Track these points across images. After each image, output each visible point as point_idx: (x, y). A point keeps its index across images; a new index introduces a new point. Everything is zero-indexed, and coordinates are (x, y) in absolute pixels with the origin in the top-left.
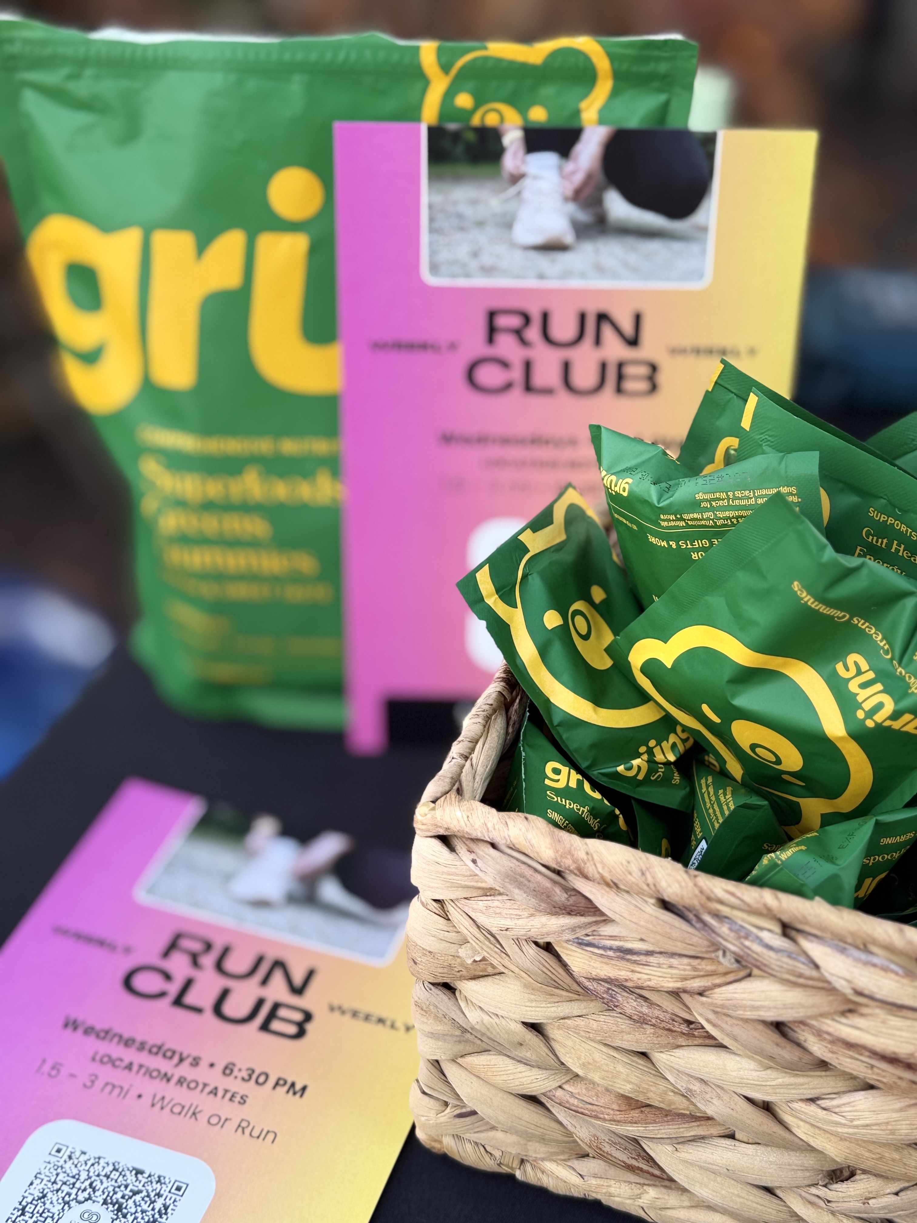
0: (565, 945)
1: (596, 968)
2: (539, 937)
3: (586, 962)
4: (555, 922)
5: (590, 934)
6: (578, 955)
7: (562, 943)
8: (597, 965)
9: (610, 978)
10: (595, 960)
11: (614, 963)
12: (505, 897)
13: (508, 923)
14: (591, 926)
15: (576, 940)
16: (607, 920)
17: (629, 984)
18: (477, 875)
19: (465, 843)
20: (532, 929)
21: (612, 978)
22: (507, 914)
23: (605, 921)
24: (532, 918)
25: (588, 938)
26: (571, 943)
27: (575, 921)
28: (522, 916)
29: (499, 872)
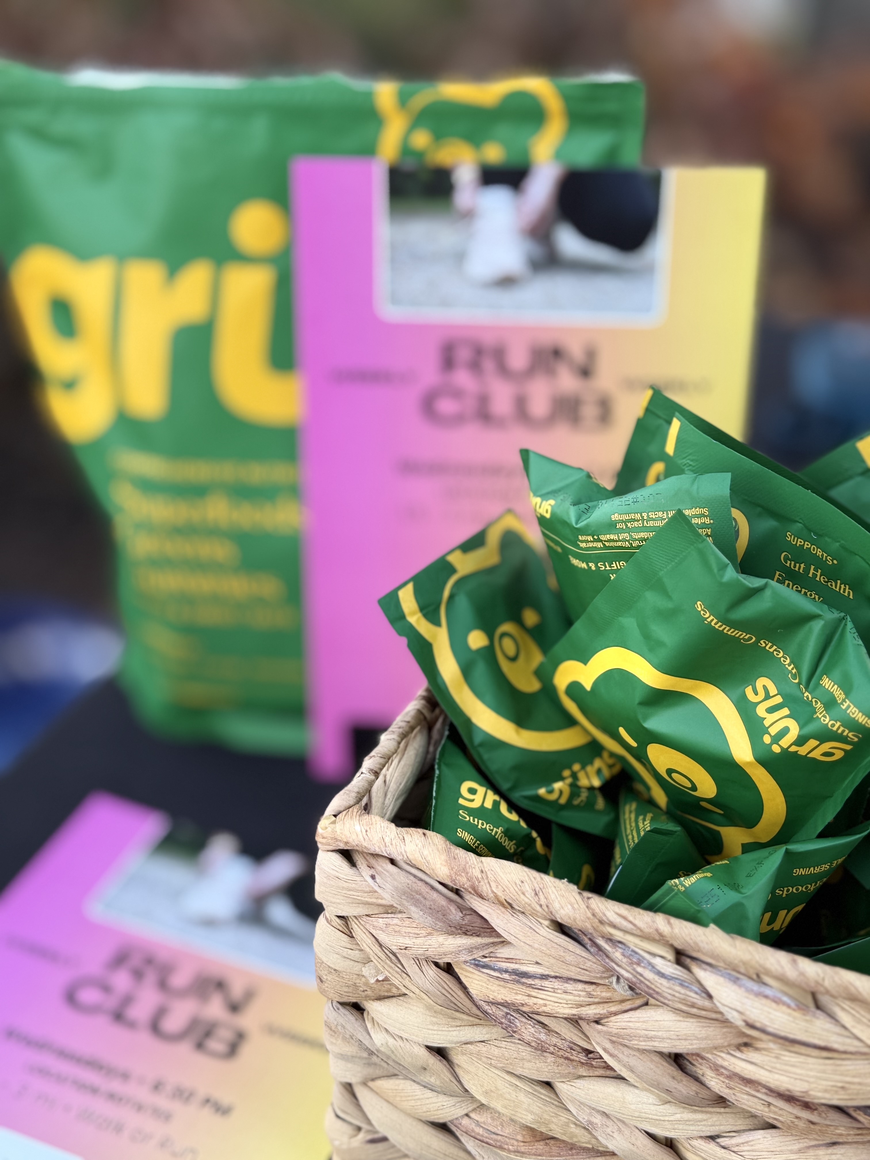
0: (464, 966)
1: (493, 992)
2: (438, 956)
3: (484, 984)
4: (452, 942)
5: (487, 955)
6: (475, 977)
7: (461, 964)
8: (495, 988)
9: (507, 1002)
10: (493, 983)
11: (511, 987)
12: (404, 916)
13: (407, 941)
14: (488, 948)
15: (473, 962)
16: (504, 943)
17: (528, 1009)
18: (376, 892)
19: (365, 858)
20: (429, 949)
21: (509, 1002)
22: (405, 933)
23: (503, 942)
24: (429, 937)
25: (485, 960)
26: (468, 964)
27: (472, 941)
28: (421, 935)
29: (396, 888)
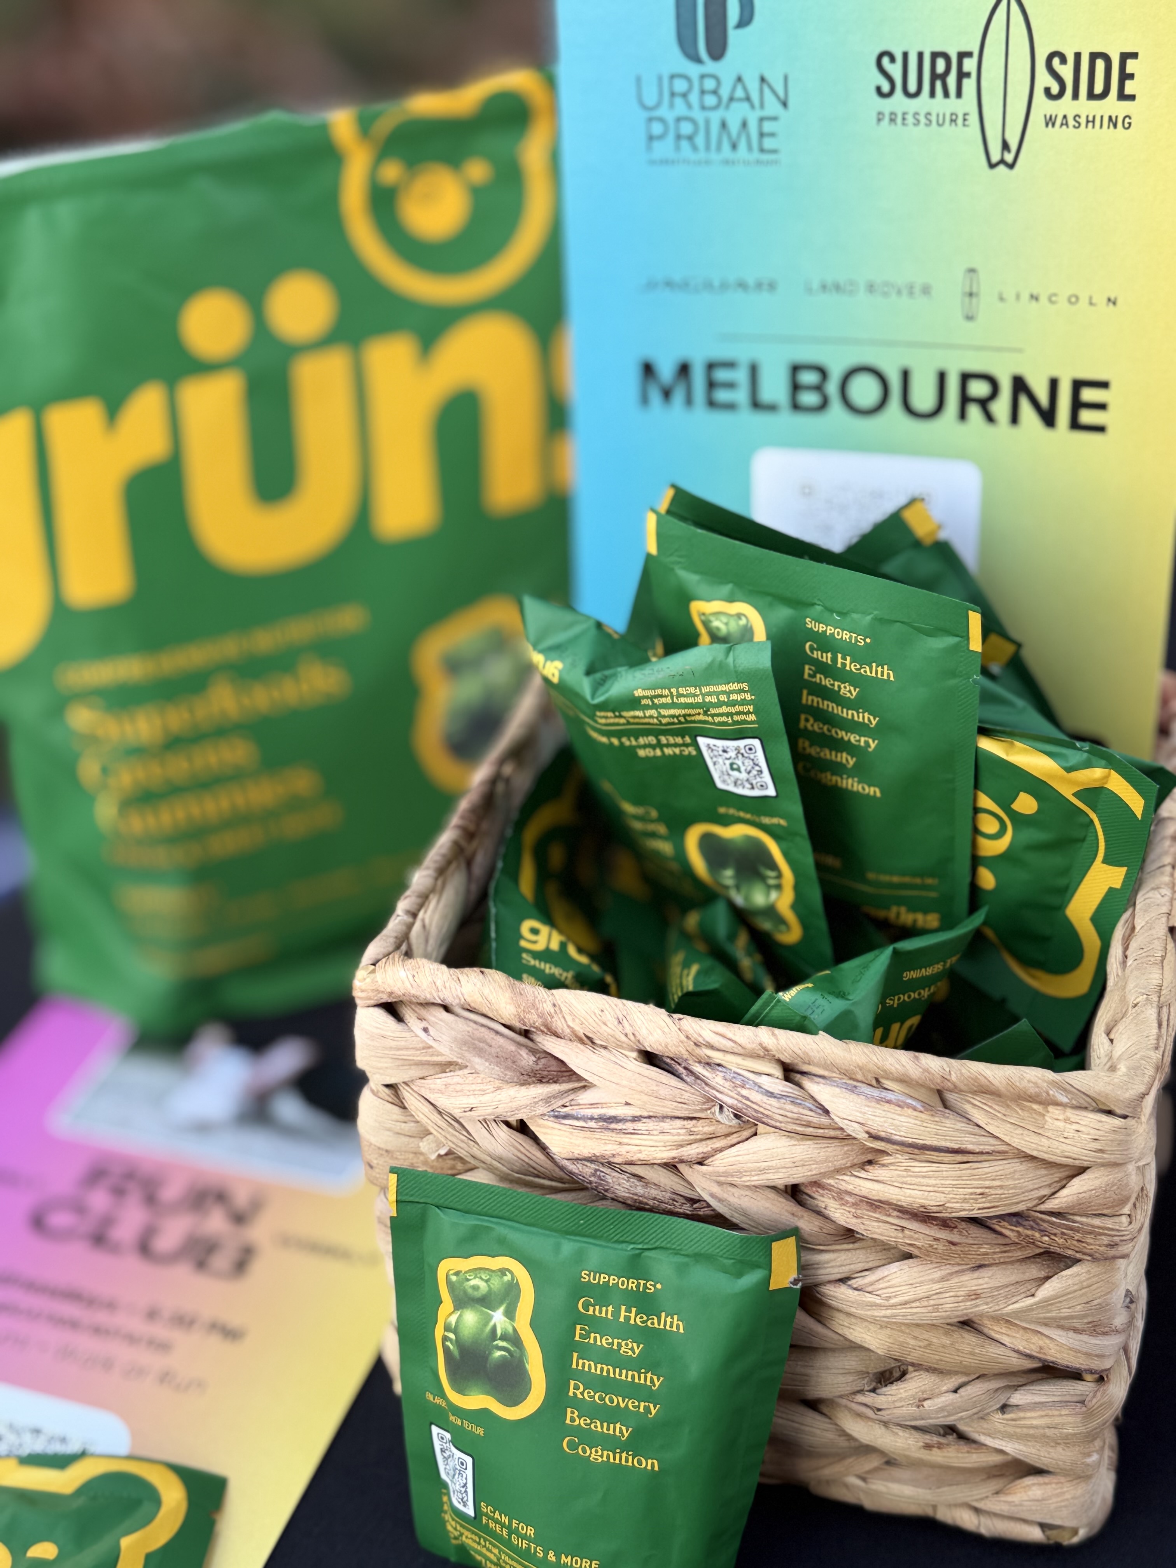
0: (540, 1121)
1: (579, 1146)
2: (509, 1114)
3: (567, 1139)
4: (525, 1094)
5: (567, 1104)
6: (556, 1132)
7: (537, 1119)
8: (580, 1141)
9: (595, 1155)
10: (577, 1136)
11: (598, 1137)
12: (466, 1071)
13: (472, 1101)
14: (568, 1095)
15: (552, 1113)
16: (587, 1088)
17: (617, 1160)
18: (430, 1047)
19: (414, 1010)
20: (499, 1106)
21: (598, 1154)
22: (469, 1091)
23: (584, 1087)
24: (498, 1092)
25: (565, 1110)
26: (546, 1117)
27: (549, 1090)
28: (488, 1091)
29: (455, 1040)
